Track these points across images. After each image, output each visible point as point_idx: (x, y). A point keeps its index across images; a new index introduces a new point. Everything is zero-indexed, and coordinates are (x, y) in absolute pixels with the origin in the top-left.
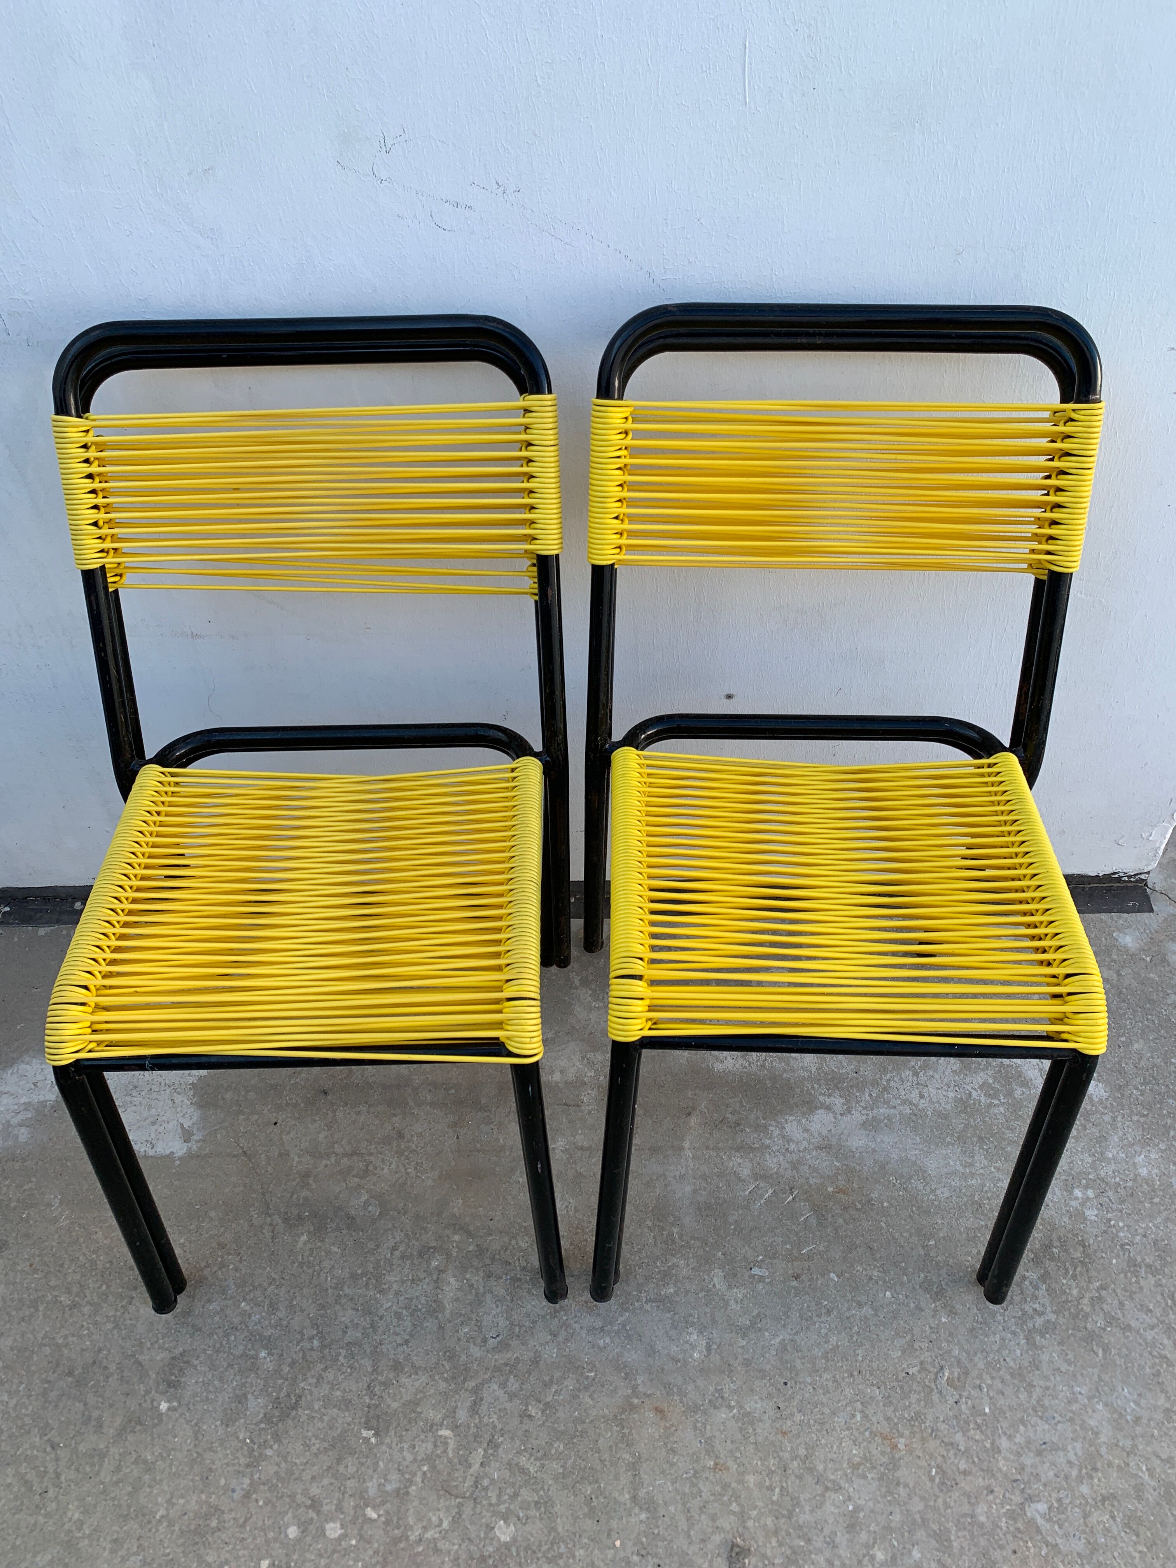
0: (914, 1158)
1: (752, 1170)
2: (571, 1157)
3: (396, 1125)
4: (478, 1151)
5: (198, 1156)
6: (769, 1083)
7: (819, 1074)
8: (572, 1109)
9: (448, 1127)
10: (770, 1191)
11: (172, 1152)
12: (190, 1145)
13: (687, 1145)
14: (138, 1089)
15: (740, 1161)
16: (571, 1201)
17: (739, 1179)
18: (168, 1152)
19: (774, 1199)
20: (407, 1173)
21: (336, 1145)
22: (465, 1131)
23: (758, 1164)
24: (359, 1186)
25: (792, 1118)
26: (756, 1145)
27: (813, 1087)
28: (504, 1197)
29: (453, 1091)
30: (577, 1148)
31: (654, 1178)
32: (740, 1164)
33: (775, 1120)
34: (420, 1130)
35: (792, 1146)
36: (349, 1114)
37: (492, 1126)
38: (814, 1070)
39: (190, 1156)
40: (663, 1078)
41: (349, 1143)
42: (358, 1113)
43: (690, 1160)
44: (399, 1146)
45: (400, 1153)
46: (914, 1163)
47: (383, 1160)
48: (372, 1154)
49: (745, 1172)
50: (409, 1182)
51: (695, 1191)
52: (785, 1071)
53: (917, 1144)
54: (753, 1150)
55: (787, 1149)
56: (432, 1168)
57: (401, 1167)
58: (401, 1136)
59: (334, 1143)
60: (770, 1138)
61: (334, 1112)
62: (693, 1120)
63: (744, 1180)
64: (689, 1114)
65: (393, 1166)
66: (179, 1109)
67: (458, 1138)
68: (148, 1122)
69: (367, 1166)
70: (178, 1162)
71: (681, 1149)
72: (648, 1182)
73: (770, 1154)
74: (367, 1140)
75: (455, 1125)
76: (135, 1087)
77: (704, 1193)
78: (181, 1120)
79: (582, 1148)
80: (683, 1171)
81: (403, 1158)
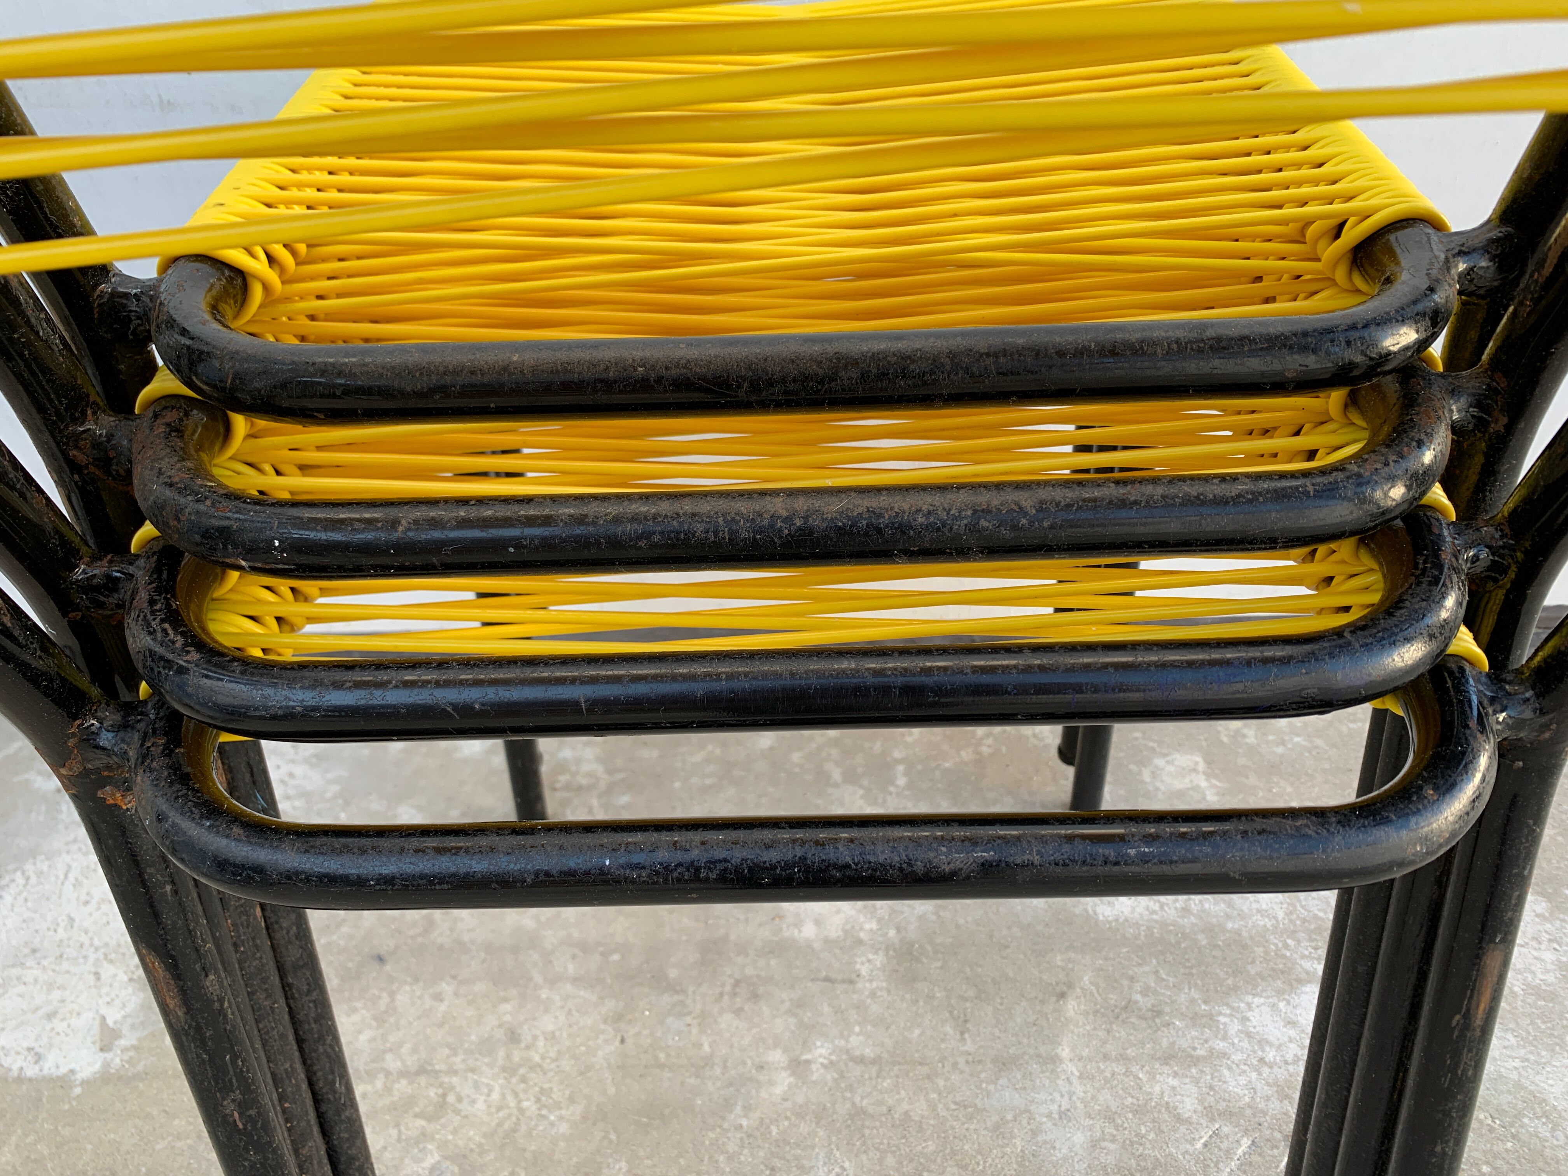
0: (1514, 1076)
1: (1201, 1101)
2: (842, 1076)
3: (508, 1018)
4: (661, 1066)
5: (120, 1078)
6: (1203, 940)
7: (1291, 921)
8: (840, 988)
9: (605, 1021)
10: (1246, 1142)
11: (72, 1072)
12: (109, 1056)
13: (1065, 1052)
14: (38, 955)
15: (1173, 1082)
16: (847, 1164)
17: (1179, 1119)
18: (63, 1070)
19: (1256, 1158)
20: (521, 1110)
21: (389, 1057)
22: (637, 1029)
23: (1211, 1088)
24: (424, 1136)
25: (1257, 1000)
26: (1201, 1052)
27: (1286, 946)
28: (711, 1157)
29: (616, 957)
30: (852, 1059)
31: (1009, 1117)
32: (1174, 1088)
33: (1228, 1005)
34: (550, 1027)
35: (1271, 1055)
36: (421, 997)
37: (688, 1019)
38: (1281, 915)
39: (105, 1077)
40: (1005, 932)
41: (414, 1050)
42: (438, 998)
43: (1075, 1081)
44: (508, 1056)
45: (509, 1070)
46: (1518, 1086)
47: (476, 1085)
48: (456, 1073)
49: (1188, 1105)
50: (523, 1128)
51: (1094, 1144)
52: (1228, 917)
53: (1511, 1047)
54: (1195, 1061)
55: (1261, 1060)
56: (571, 1100)
57: (510, 1097)
58: (513, 1037)
59: (384, 1052)
60: (1225, 1038)
61: (392, 994)
62: (1071, 1006)
63: (1188, 1121)
64: (1062, 995)
65: (495, 1096)
66: (104, 990)
67: (623, 1041)
68: (41, 1013)
69: (444, 1095)
70: (78, 1091)
71: (1055, 1059)
72: (996, 1127)
73: (1230, 1068)
74: (448, 1046)
75: (617, 1018)
76: (34, 951)
77: (1112, 1147)
78: (103, 1011)
79: (861, 1060)
80: (1065, 1105)
81: (514, 1080)
